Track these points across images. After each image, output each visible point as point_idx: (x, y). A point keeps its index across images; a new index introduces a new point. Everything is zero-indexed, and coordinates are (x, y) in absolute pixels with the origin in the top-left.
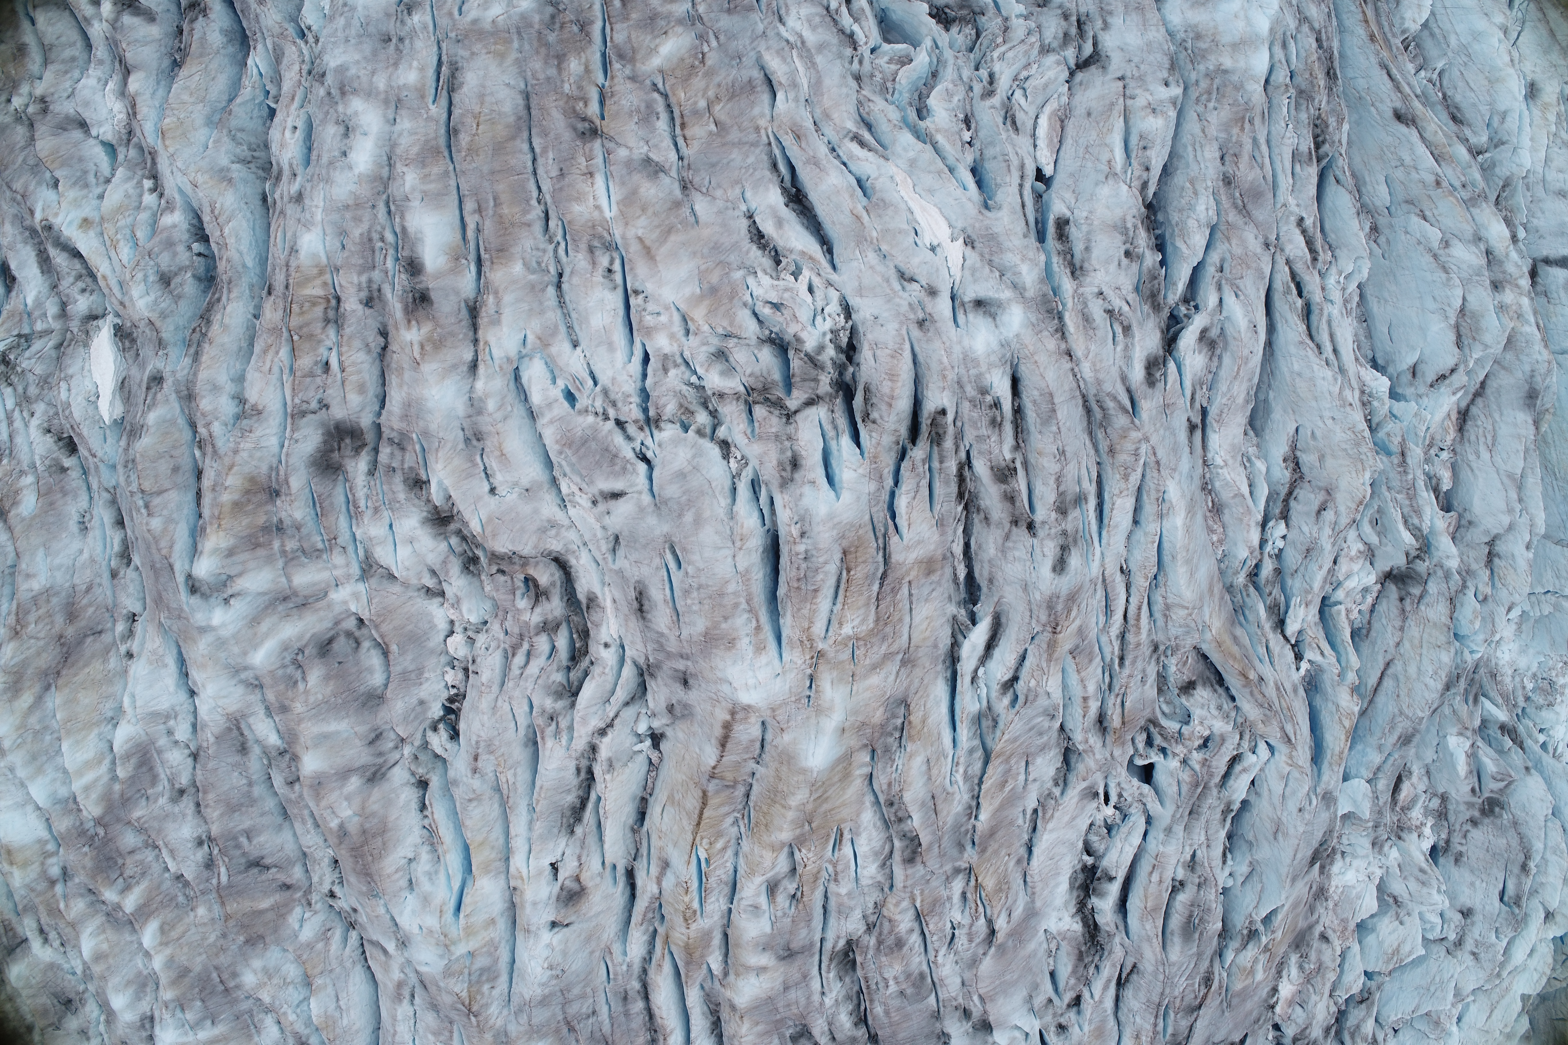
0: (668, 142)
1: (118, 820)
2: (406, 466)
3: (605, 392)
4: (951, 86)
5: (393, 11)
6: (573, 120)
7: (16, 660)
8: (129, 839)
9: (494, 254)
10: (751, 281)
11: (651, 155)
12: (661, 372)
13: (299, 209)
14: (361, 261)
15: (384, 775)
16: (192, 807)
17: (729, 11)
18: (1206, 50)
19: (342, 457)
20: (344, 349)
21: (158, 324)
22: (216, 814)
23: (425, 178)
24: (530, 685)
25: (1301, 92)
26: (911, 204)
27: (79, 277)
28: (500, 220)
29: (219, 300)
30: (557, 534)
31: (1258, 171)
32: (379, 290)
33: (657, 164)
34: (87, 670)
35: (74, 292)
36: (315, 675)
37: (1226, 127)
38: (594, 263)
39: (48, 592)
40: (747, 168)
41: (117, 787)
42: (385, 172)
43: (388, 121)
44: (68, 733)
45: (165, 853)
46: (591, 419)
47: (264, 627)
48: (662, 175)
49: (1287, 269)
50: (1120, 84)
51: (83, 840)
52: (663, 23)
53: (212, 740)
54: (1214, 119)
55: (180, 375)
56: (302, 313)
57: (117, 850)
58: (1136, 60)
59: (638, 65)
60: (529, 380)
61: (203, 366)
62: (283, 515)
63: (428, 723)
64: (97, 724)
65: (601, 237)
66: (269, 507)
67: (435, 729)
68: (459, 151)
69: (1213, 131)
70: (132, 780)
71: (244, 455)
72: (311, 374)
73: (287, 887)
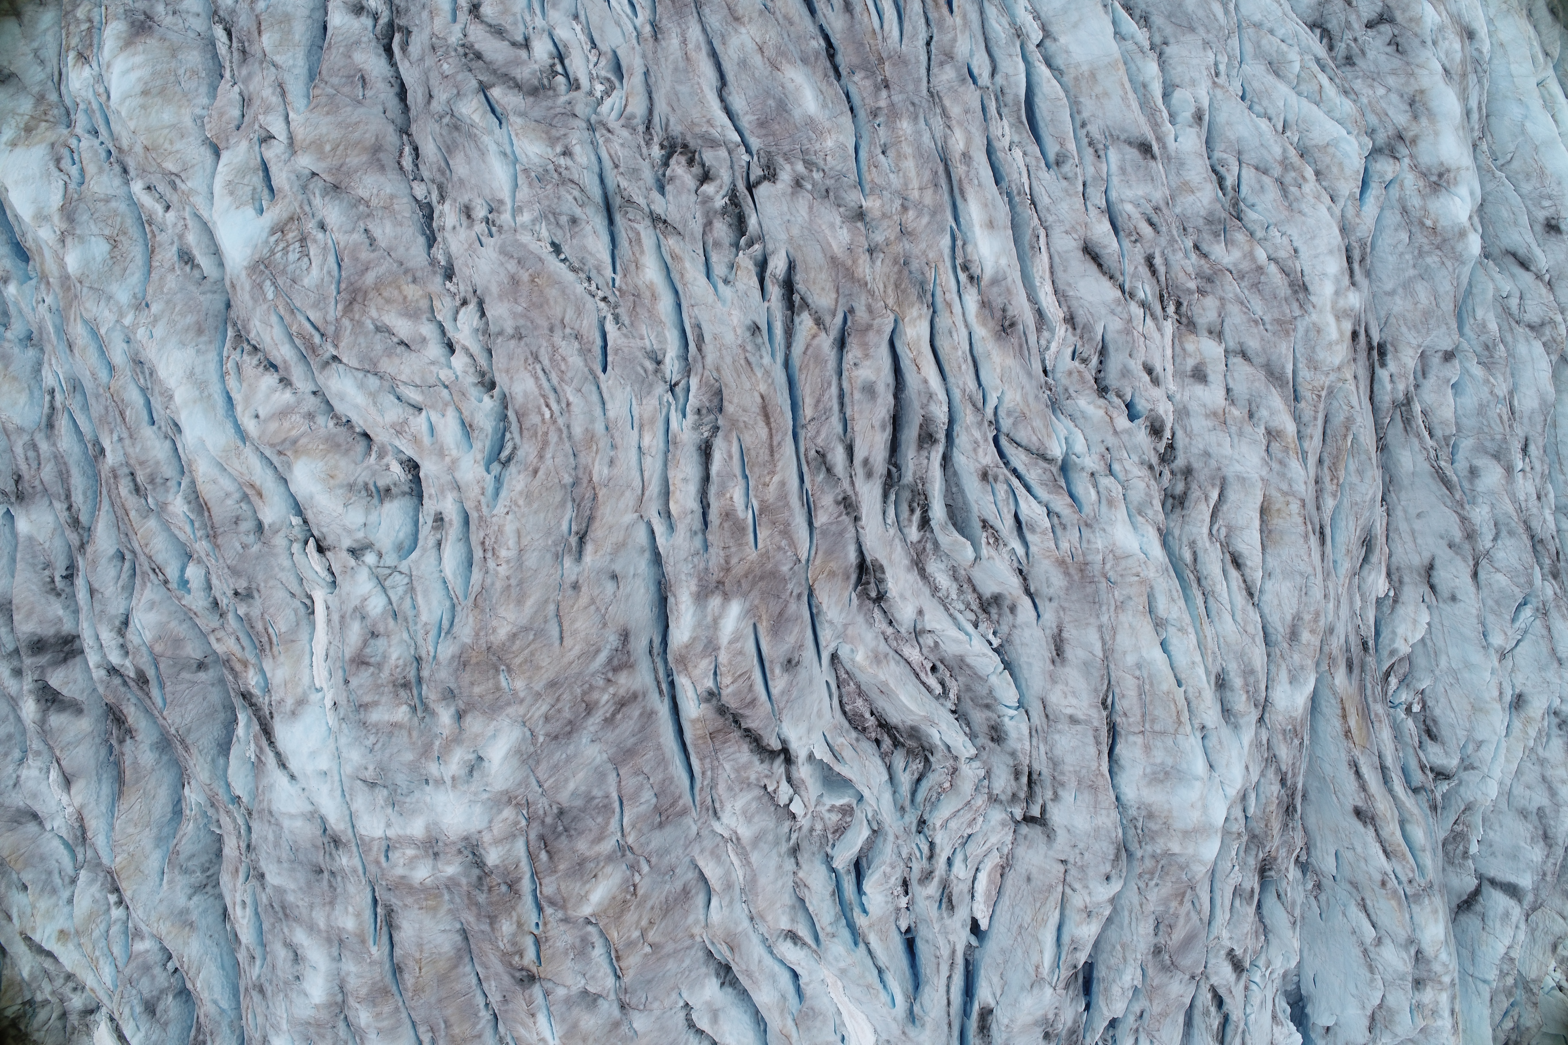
0: (606, 968)
4: (888, 870)
5: (320, 844)
17: (661, 825)
18: (1156, 832)
23: (378, 1016)
25: (1253, 837)
31: (1194, 917)
37: (1166, 901)
40: (682, 973)
43: (334, 959)
48: (600, 1001)
49: (1209, 996)
50: (1062, 868)
52: (592, 865)
54: (1153, 896)
58: (1081, 845)
69: (1150, 907)
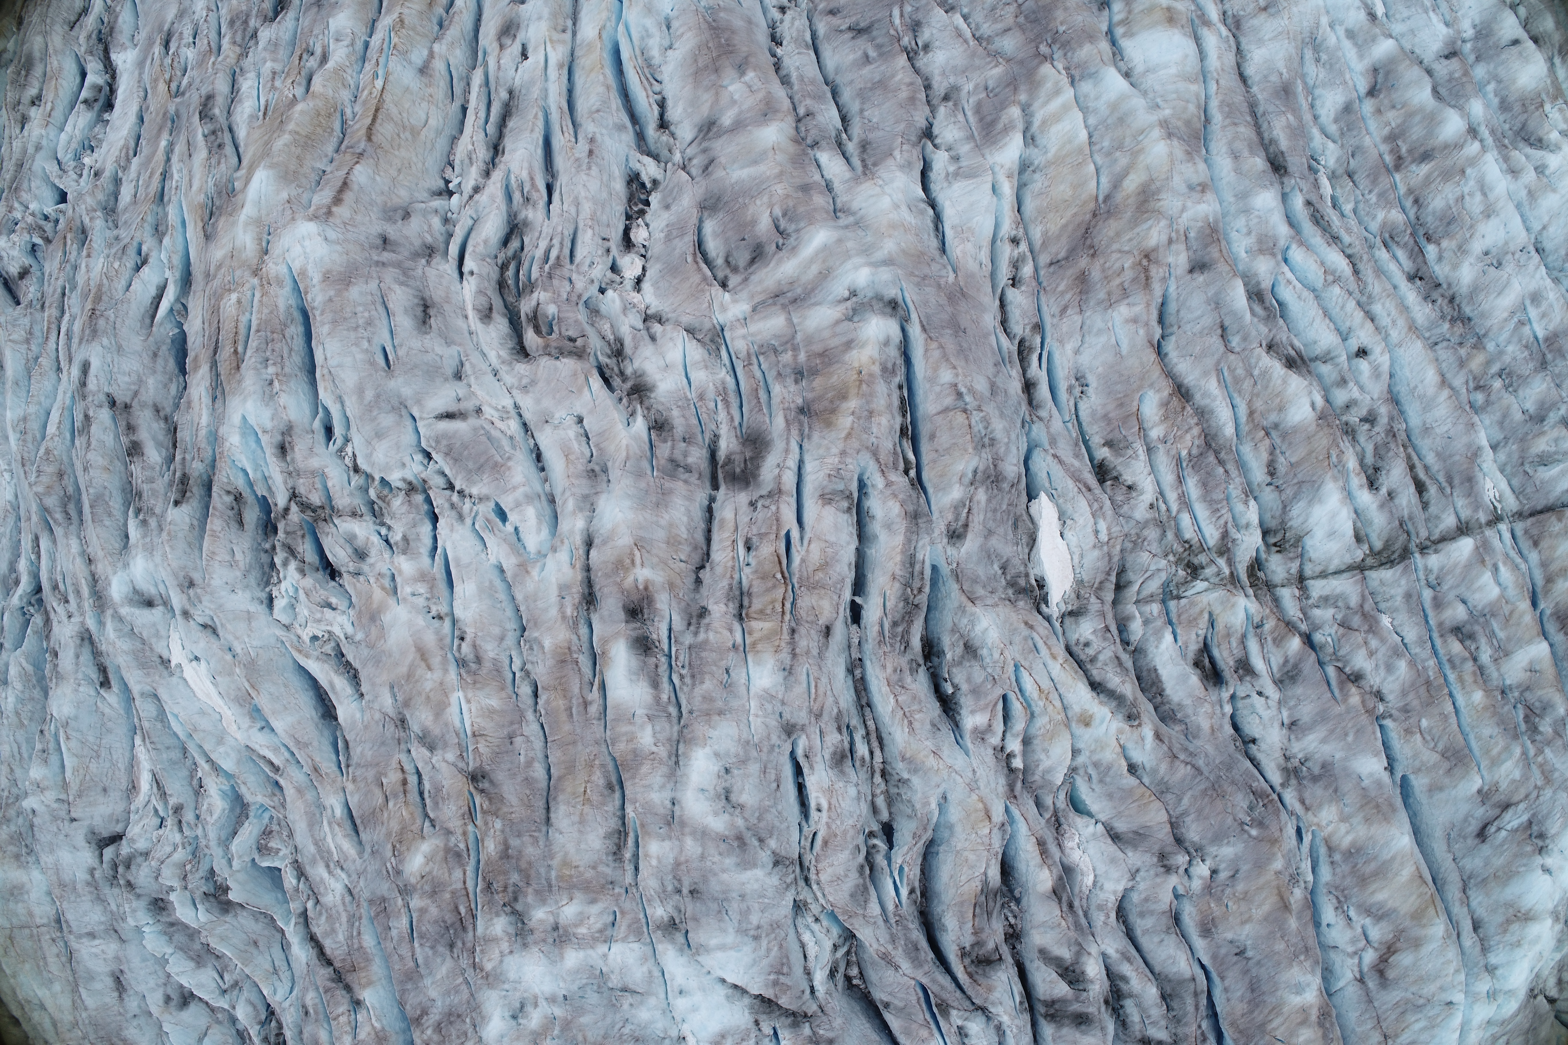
1: (1021, 62)
2: (669, 443)
3: (461, 517)
6: (492, 790)
7: (1145, 226)
8: (1009, 44)
9: (569, 658)
10: (350, 630)
11: (428, 754)
12: (411, 537)
13: (787, 716)
14: (704, 654)
15: (700, 130)
16: (935, 84)
19: (742, 453)
20: (730, 564)
21: (964, 599)
22: (899, 77)
24: (545, 230)
26: (220, 702)
27: (1093, 660)
28: (566, 694)
29: (895, 624)
30: (520, 379)
32: (689, 624)
33: (424, 745)
34: (1063, 221)
35: (1097, 644)
36: (764, 224)
38: (474, 646)
39: (1110, 304)
41: (1023, 97)
42: (681, 747)
44: (1080, 151)
45: (968, 34)
46: (475, 491)
47: (814, 269)
51: (1065, 37)
53: (897, 153)
55: (925, 540)
56: (773, 602)
57: (1024, 31)
59: (442, 845)
60: (539, 530)
61: (898, 550)
62: (793, 388)
63: (661, 188)
64: (1049, 164)
65: (468, 672)
66: (810, 396)
67: (655, 182)
68: (603, 766)
70: (1003, 106)
71: (835, 451)
72: (761, 536)
73: (832, 12)
